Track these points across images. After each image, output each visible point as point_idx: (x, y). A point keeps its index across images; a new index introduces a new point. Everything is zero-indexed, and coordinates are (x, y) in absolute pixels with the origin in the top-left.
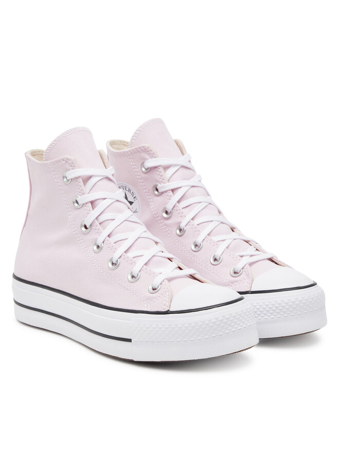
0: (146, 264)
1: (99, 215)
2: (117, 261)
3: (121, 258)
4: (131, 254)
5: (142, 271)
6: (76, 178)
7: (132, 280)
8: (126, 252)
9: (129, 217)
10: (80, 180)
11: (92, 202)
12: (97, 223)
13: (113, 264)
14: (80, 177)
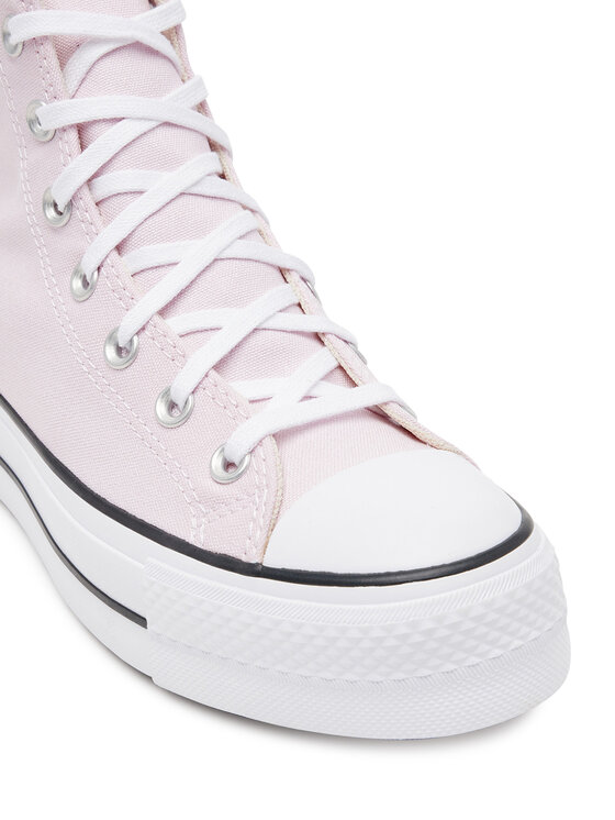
0: (217, 367)
1: (96, 175)
2: (131, 341)
3: (142, 335)
4: (177, 323)
5: (200, 392)
6: (36, 42)
7: (170, 419)
8: (163, 312)
9: (197, 183)
10: (49, 50)
11: (81, 129)
12: (87, 199)
13: (119, 350)
14: (46, 38)
